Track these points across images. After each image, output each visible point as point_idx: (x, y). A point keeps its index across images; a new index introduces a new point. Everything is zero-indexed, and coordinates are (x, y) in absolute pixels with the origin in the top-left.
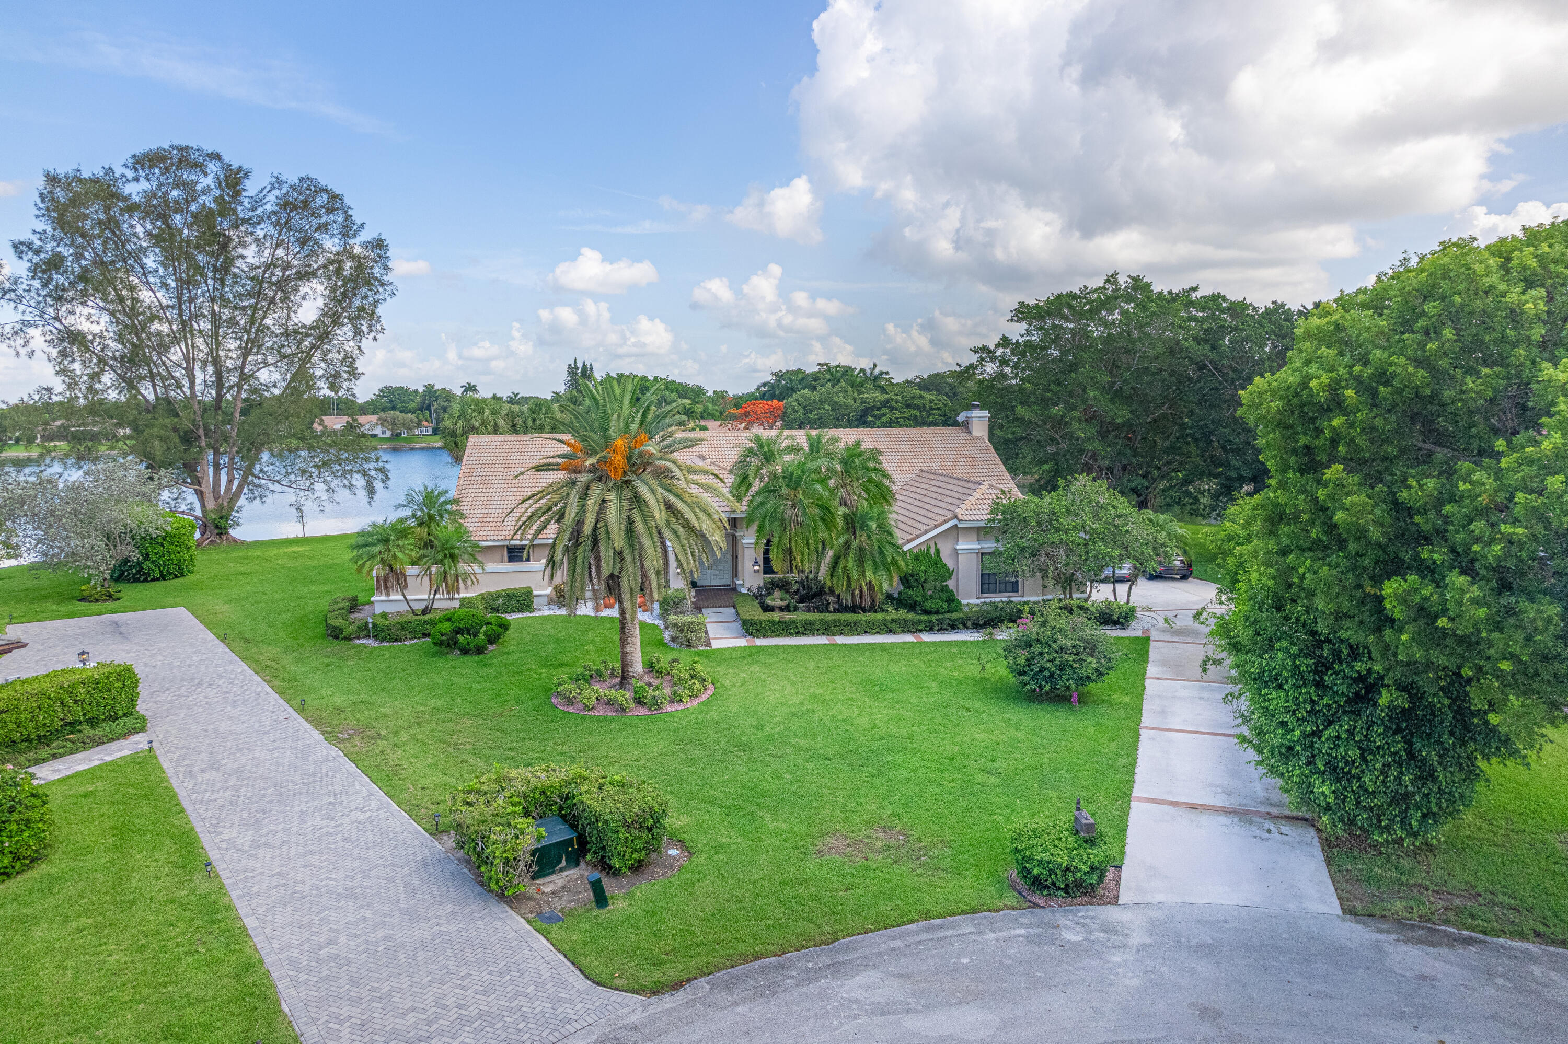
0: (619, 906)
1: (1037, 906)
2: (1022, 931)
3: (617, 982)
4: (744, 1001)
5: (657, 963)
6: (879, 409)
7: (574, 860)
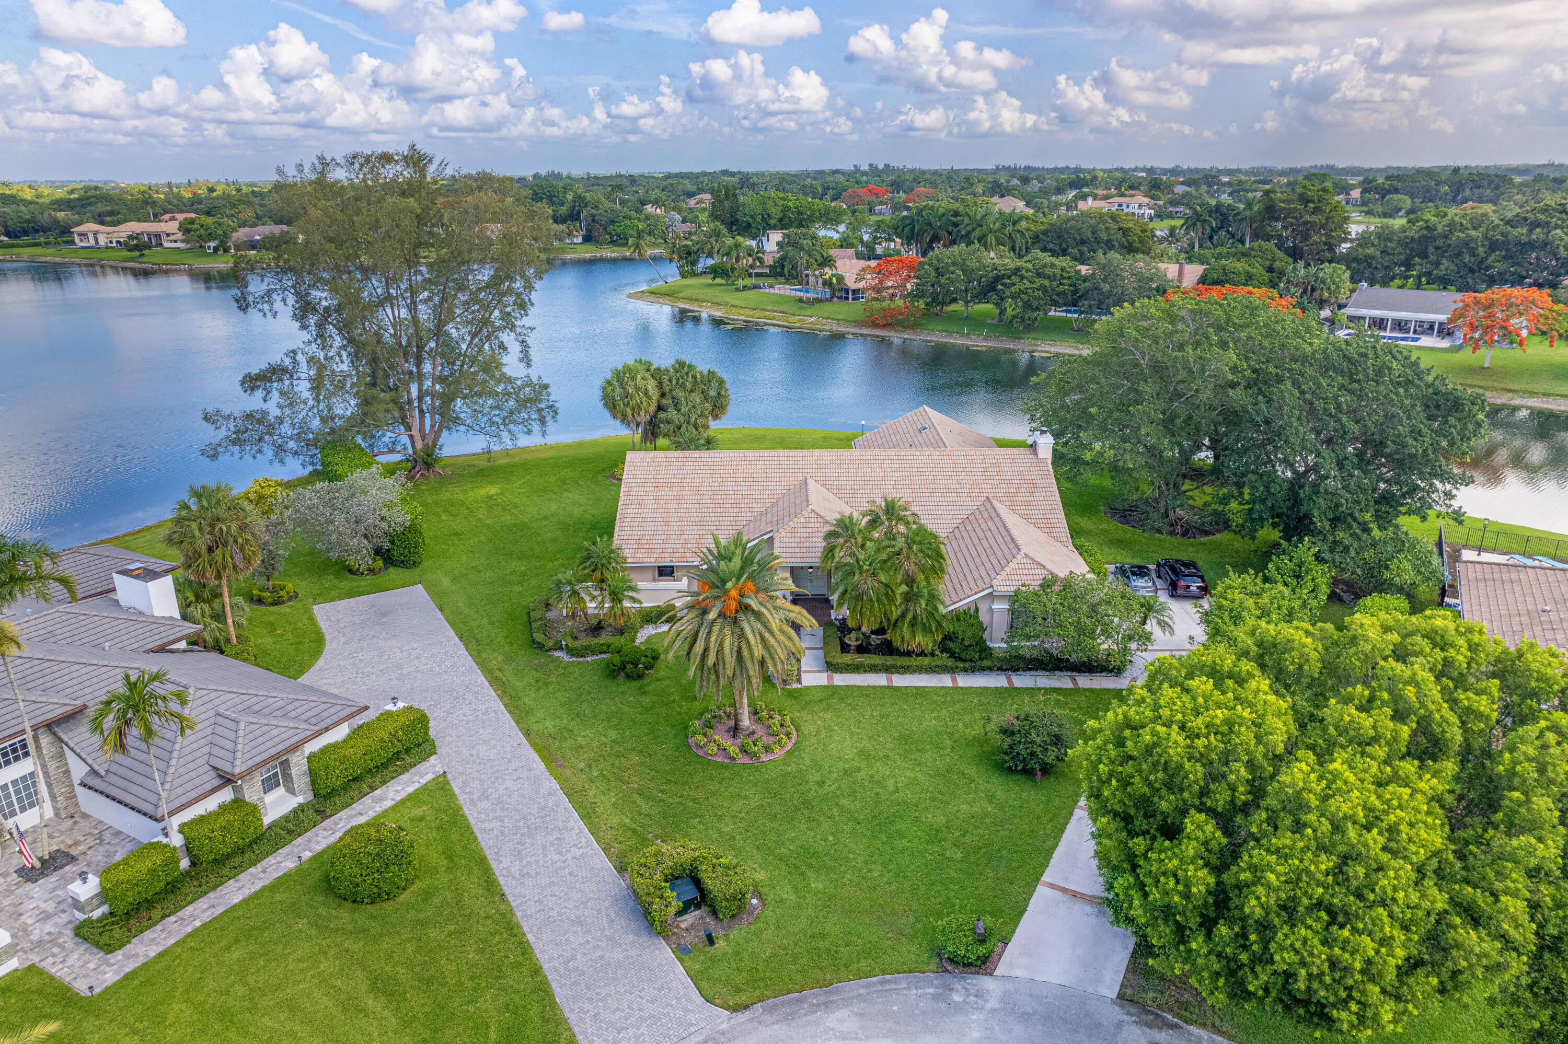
0: (721, 944)
1: (946, 971)
2: (931, 990)
3: (717, 1001)
4: (778, 1022)
5: (739, 990)
6: (1009, 277)
7: (698, 907)
